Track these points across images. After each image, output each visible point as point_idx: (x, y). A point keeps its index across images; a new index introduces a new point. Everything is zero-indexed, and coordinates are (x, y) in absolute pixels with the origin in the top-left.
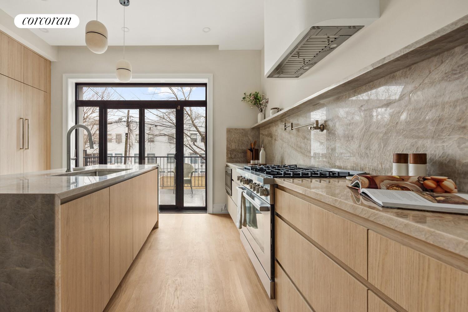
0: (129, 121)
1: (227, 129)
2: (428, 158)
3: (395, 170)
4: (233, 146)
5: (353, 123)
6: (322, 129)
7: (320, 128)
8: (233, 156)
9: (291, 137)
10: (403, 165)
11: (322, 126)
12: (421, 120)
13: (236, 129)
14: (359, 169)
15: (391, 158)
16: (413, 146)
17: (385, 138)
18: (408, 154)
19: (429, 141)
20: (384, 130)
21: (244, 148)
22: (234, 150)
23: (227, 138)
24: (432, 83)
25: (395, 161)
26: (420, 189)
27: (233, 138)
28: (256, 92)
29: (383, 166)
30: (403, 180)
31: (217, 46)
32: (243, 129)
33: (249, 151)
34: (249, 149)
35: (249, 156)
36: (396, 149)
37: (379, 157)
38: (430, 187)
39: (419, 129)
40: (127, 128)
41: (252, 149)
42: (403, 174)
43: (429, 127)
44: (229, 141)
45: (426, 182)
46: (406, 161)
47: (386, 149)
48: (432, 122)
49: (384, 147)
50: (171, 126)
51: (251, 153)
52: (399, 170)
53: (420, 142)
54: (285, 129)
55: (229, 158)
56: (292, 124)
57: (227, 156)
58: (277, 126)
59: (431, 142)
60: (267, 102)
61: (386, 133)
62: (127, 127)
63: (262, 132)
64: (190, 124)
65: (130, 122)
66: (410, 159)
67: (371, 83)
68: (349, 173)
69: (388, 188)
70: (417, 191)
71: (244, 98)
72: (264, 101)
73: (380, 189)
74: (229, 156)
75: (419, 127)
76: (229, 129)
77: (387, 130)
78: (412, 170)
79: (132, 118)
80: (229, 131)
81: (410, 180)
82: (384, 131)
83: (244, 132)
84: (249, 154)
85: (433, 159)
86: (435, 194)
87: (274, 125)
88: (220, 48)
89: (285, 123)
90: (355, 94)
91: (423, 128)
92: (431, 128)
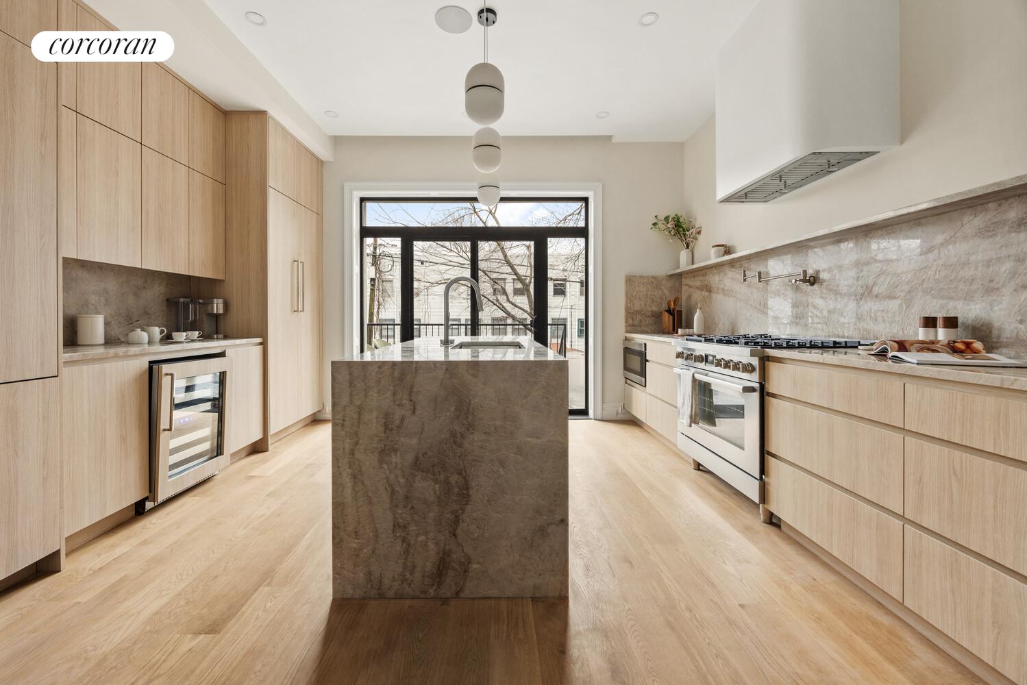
0: (378, 254)
1: (626, 276)
2: (960, 321)
3: (922, 334)
4: (637, 306)
5: (863, 277)
6: (813, 281)
7: (809, 281)
8: (636, 323)
9: (752, 293)
10: (932, 330)
11: (812, 278)
12: (952, 278)
13: (641, 277)
14: (872, 338)
15: (917, 322)
16: (943, 308)
17: (908, 297)
18: (937, 318)
19: (961, 303)
20: (906, 288)
21: (655, 309)
22: (638, 312)
23: (626, 292)
24: (965, 238)
25: (921, 326)
26: (951, 352)
27: (637, 292)
28: (676, 215)
29: (906, 332)
30: (933, 343)
31: (610, 137)
32: (653, 277)
33: (667, 314)
34: (667, 311)
35: (667, 323)
36: (922, 312)
37: (900, 322)
38: (959, 348)
39: (949, 288)
40: (373, 268)
41: (670, 310)
42: (932, 338)
43: (961, 286)
44: (629, 297)
45: (956, 344)
46: (935, 326)
47: (909, 312)
48: (965, 282)
49: (906, 309)
50: (461, 264)
51: (671, 317)
52: (926, 334)
53: (951, 304)
54: (745, 280)
55: (630, 325)
56: (760, 273)
57: (626, 322)
58: (722, 274)
59: (963, 304)
60: (699, 233)
61: (909, 292)
62: (373, 265)
63: (688, 283)
64: (498, 261)
65: (380, 255)
66: (940, 323)
67: (890, 228)
68: (859, 342)
69: (918, 351)
70: (948, 353)
71: (655, 224)
72: (693, 230)
73: (910, 352)
74: (631, 321)
75: (950, 286)
76: (630, 276)
77: (911, 288)
78: (942, 334)
79: (382, 249)
80: (630, 280)
81: (940, 343)
82: (907, 290)
83: (655, 281)
84: (667, 319)
85: (965, 323)
86: (964, 354)
87: (715, 271)
88: (614, 141)
89: (744, 271)
90: (867, 239)
91: (955, 288)
92: (964, 288)
